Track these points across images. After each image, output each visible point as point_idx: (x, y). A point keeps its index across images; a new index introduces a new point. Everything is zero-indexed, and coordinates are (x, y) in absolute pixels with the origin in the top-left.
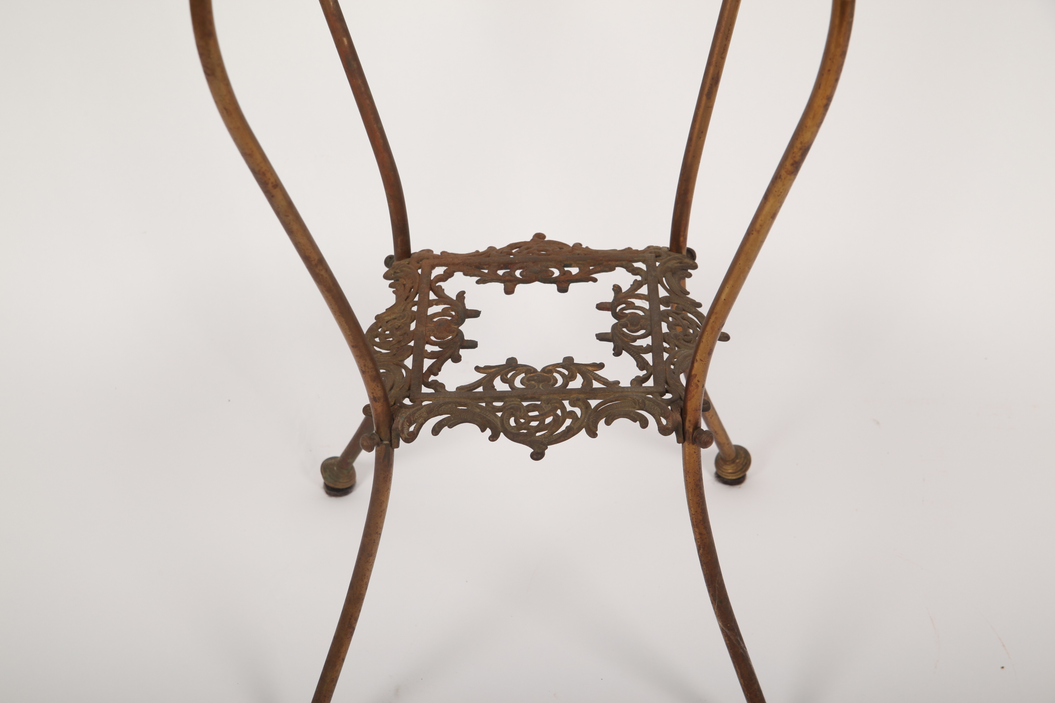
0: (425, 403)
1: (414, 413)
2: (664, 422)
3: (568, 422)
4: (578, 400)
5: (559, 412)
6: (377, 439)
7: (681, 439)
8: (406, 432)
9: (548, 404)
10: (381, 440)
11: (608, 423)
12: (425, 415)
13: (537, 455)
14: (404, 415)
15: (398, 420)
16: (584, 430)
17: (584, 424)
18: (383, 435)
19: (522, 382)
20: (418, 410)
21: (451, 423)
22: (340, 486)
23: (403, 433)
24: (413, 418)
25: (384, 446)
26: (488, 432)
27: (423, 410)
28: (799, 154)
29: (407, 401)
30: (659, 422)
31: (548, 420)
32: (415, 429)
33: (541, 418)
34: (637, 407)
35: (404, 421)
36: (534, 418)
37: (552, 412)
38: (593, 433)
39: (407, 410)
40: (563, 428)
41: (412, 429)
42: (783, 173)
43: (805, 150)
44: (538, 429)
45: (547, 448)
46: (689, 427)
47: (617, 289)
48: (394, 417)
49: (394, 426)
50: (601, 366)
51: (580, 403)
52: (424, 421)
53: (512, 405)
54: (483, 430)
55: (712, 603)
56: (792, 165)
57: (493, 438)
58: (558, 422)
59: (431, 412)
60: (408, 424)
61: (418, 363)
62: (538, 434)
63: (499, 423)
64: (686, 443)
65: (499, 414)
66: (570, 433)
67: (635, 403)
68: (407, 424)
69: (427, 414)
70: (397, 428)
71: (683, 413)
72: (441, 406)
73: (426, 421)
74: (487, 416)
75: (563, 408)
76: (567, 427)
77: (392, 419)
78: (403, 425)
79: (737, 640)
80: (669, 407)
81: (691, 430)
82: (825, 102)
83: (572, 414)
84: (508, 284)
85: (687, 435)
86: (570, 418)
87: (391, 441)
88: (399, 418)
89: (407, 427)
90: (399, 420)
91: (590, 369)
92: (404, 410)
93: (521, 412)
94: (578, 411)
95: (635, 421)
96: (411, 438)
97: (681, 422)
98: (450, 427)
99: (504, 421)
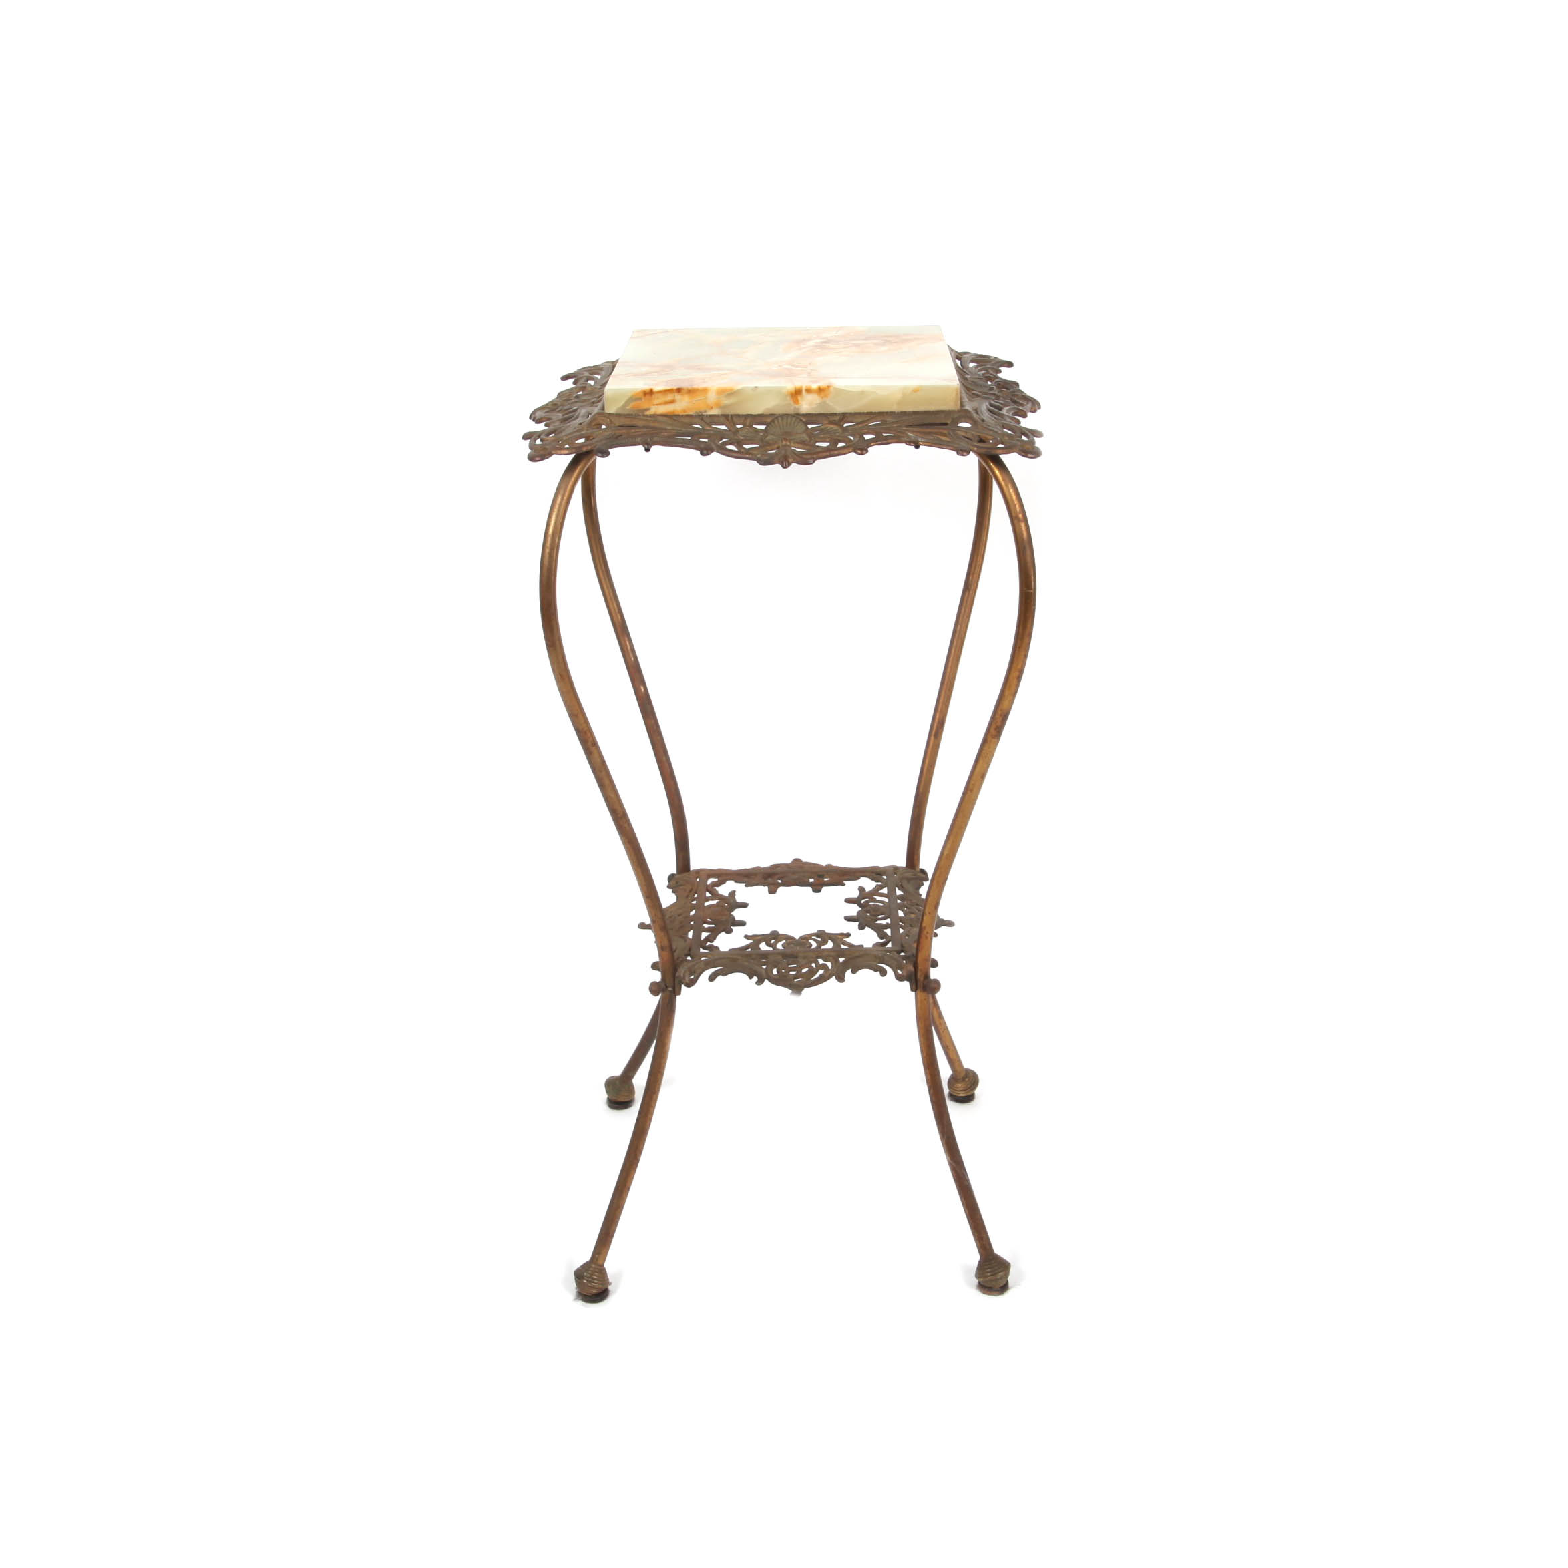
0: (703, 958)
1: (694, 965)
2: (900, 972)
3: (821, 972)
4: (830, 956)
5: (813, 965)
6: (663, 986)
7: (914, 987)
8: (687, 979)
9: (804, 960)
10: (667, 987)
11: (854, 972)
12: (703, 966)
13: (796, 994)
14: (686, 968)
16: (834, 977)
17: (834, 973)
18: (668, 983)
19: (783, 946)
20: (697, 963)
21: (724, 973)
22: (622, 1099)
23: (685, 979)
24: (693, 969)
25: (668, 993)
26: (755, 979)
27: (701, 964)
28: (1001, 719)
29: (689, 958)
30: (895, 972)
31: (805, 970)
32: (695, 977)
33: (798, 969)
34: (878, 961)
35: (686, 972)
36: (793, 969)
37: (808, 965)
38: (841, 979)
39: (688, 964)
40: (817, 976)
41: (692, 977)
42: (989, 738)
43: (1005, 717)
44: (795, 977)
45: (804, 989)
46: (920, 976)
47: (861, 889)
48: (678, 971)
49: (677, 975)
50: (848, 935)
51: (831, 958)
53: (775, 961)
54: (751, 977)
55: (942, 1140)
56: (996, 729)
57: (760, 982)
58: (812, 972)
59: (708, 965)
61: (697, 935)
62: (796, 980)
63: (764, 972)
64: (918, 991)
65: (764, 967)
66: (822, 979)
67: (877, 959)
68: (688, 973)
70: (681, 977)
71: (915, 965)
72: (716, 960)
73: (703, 971)
74: (754, 968)
75: (817, 963)
76: (820, 975)
77: (675, 970)
78: (685, 974)
79: (962, 1173)
80: (904, 962)
81: (922, 979)
82: (1017, 674)
83: (824, 967)
84: (772, 886)
85: (919, 984)
86: (822, 969)
87: (674, 988)
88: (681, 969)
89: (688, 975)
90: (681, 972)
91: (840, 937)
92: (685, 964)
93: (782, 965)
94: (829, 965)
95: (876, 971)
96: (690, 984)
97: (914, 972)
98: (724, 975)
99: (768, 971)
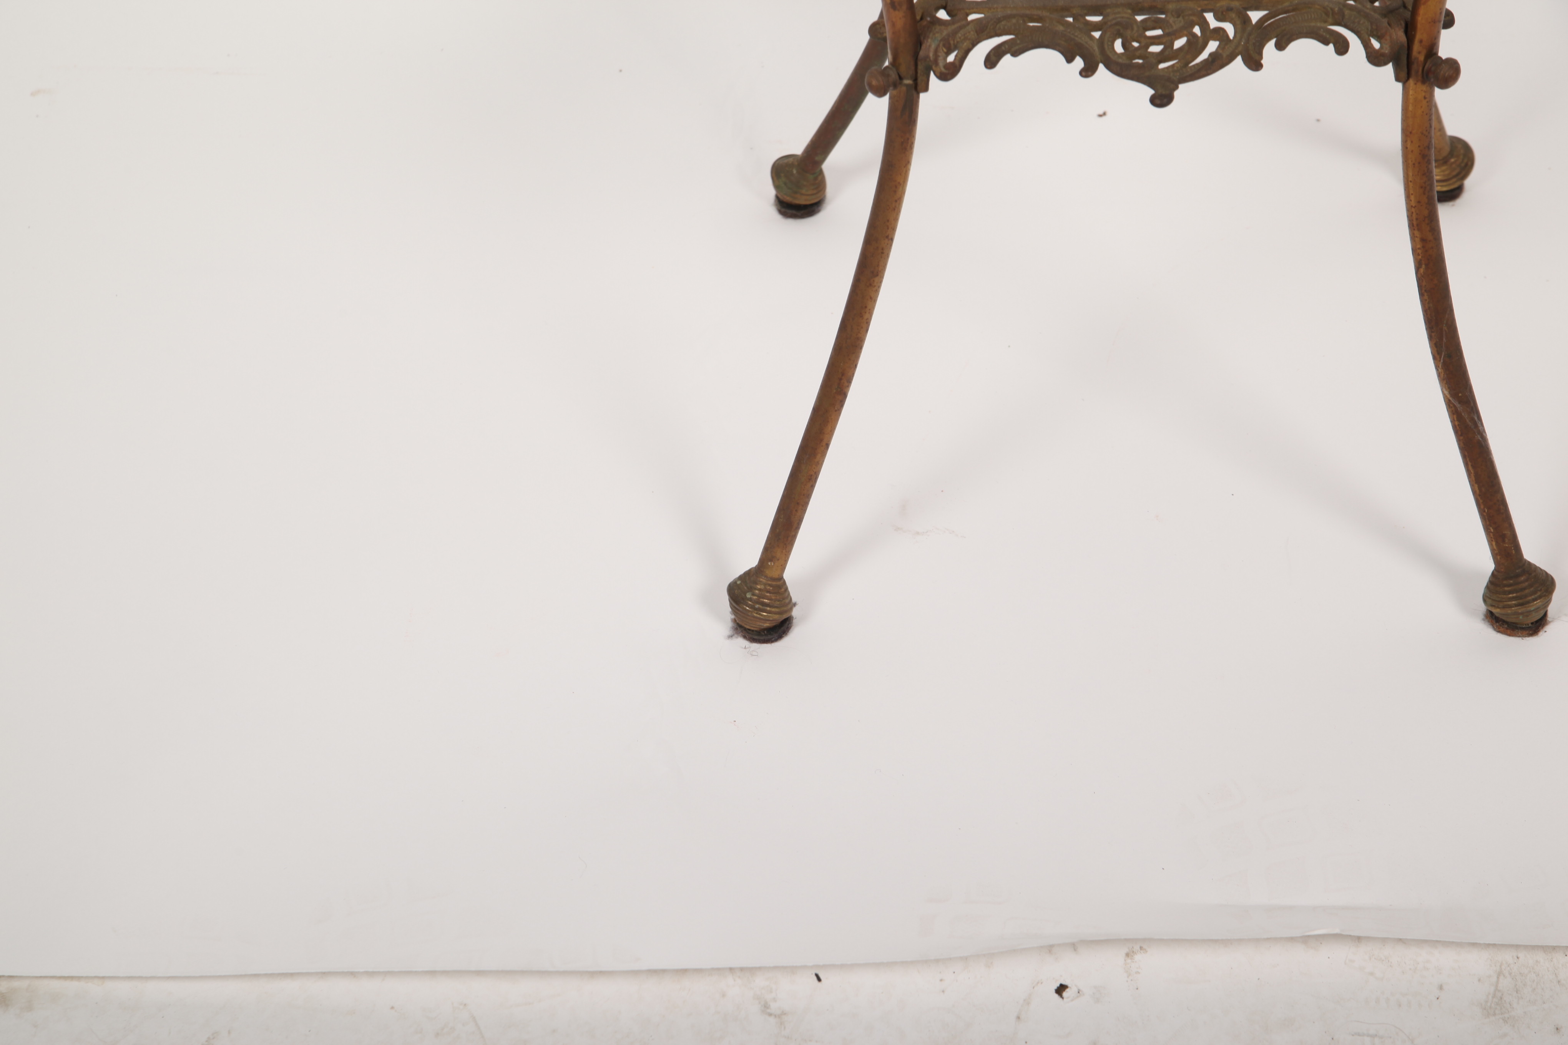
0: (972, 17)
1: (955, 33)
2: (1376, 45)
3: (1213, 46)
4: (1230, 9)
5: (1197, 30)
6: (894, 75)
7: (1404, 74)
8: (941, 64)
9: (1178, 17)
10: (901, 78)
11: (1280, 47)
12: (973, 35)
13: (1162, 99)
14: (939, 36)
15: (928, 44)
16: (1239, 58)
17: (1240, 48)
18: (903, 69)
20: (961, 28)
21: (1016, 49)
22: (802, 201)
23: (937, 64)
24: (954, 41)
25: (904, 89)
26: (1079, 63)
27: (969, 28)
29: (942, 14)
30: (1367, 46)
31: (1179, 43)
32: (957, 58)
33: (1167, 40)
34: (1330, 20)
35: (938, 46)
36: (1155, 40)
37: (1186, 30)
38: (1255, 64)
39: (943, 27)
40: (1204, 55)
41: (951, 58)
44: (1162, 57)
45: (1177, 88)
46: (1418, 54)
48: (922, 38)
49: (922, 53)
51: (1233, 15)
52: (971, 46)
53: (1119, 20)
54: (1070, 60)
55: (1434, 358)
57: (1088, 71)
58: (1196, 46)
59: (983, 32)
60: (945, 50)
62: (1162, 66)
63: (1096, 48)
64: (1411, 82)
65: (1097, 34)
66: (1215, 63)
67: (1327, 14)
68: (943, 50)
69: (976, 35)
70: (928, 57)
71: (1410, 28)
72: (999, 20)
73: (974, 45)
74: (1077, 36)
75: (1204, 24)
76: (1211, 55)
77: (918, 43)
78: (936, 51)
79: (1473, 420)
81: (1422, 58)
83: (1219, 34)
85: (1414, 67)
86: (1215, 40)
87: (915, 80)
88: (929, 40)
89: (944, 55)
90: (930, 45)
92: (938, 28)
93: (1132, 29)
94: (1229, 28)
95: (1326, 43)
96: (949, 73)
97: (1406, 44)
98: (1015, 54)
99: (1105, 44)
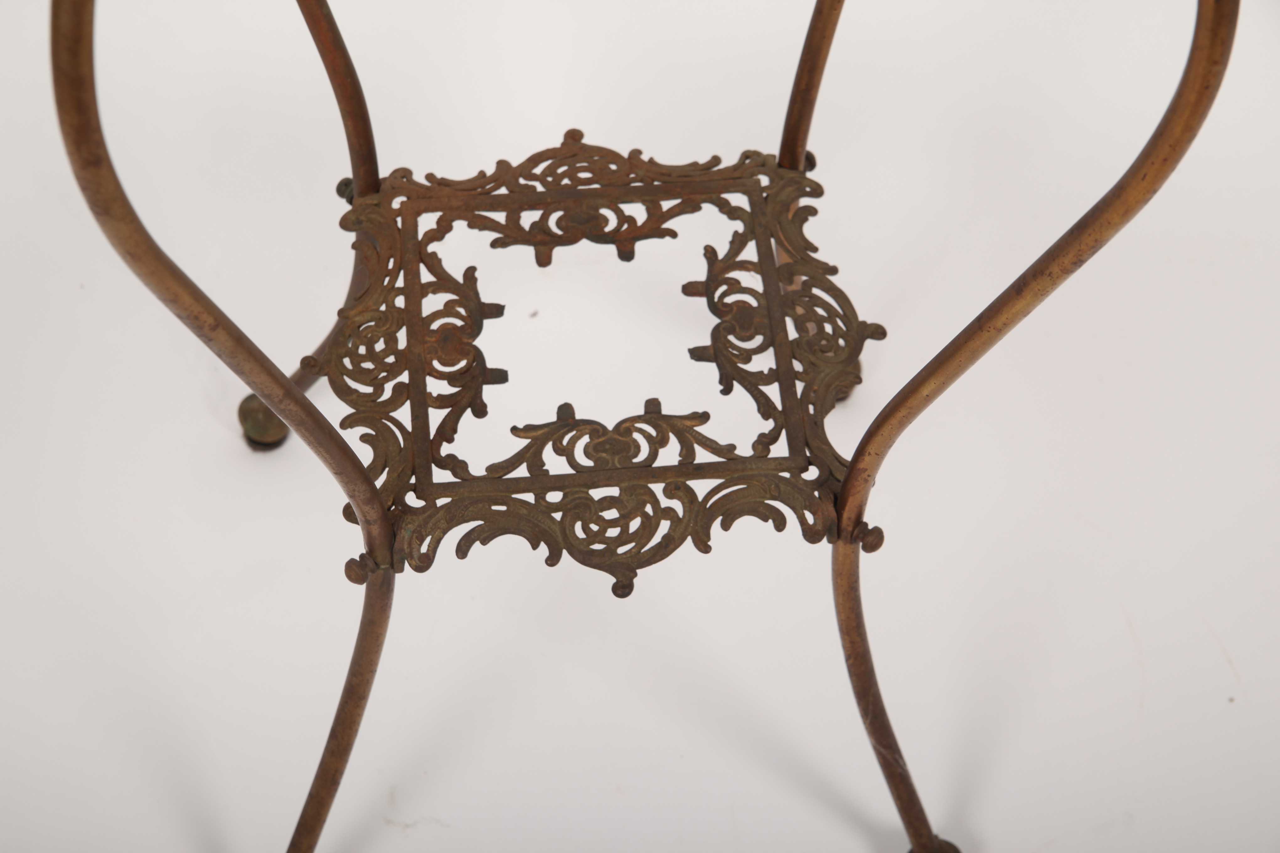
0: (441, 502)
1: (426, 522)
2: (810, 518)
3: (664, 526)
4: (677, 488)
5: (649, 509)
6: (369, 564)
8: (416, 555)
9: (631, 495)
10: (375, 569)
11: (726, 526)
12: (443, 522)
13: (623, 588)
14: (411, 527)
15: (402, 536)
16: (689, 539)
17: (690, 530)
18: (379, 559)
19: (587, 453)
20: (430, 517)
21: (484, 536)
23: (411, 556)
24: (426, 532)
26: (543, 550)
27: (440, 514)
30: (802, 521)
31: (635, 524)
32: (430, 549)
33: (622, 522)
34: (768, 496)
35: (411, 538)
36: (613, 523)
37: (639, 510)
38: (704, 547)
39: (414, 517)
40: (658, 537)
41: (424, 549)
44: (619, 541)
45: (636, 575)
46: (847, 523)
48: (395, 529)
49: (396, 546)
50: (704, 417)
51: (680, 493)
52: (442, 534)
53: (577, 501)
54: (535, 546)
57: (553, 560)
58: (649, 527)
59: (452, 518)
60: (418, 543)
61: (420, 418)
62: (620, 551)
63: (559, 534)
65: (558, 516)
66: (669, 548)
67: (766, 492)
68: (416, 542)
69: (446, 523)
70: (402, 550)
71: (839, 506)
72: (466, 505)
73: (445, 532)
74: (540, 521)
75: (655, 501)
76: (663, 537)
77: (392, 534)
78: (410, 544)
80: (816, 494)
81: (850, 526)
83: (669, 513)
84: (541, 246)
85: (844, 534)
86: (666, 519)
87: (392, 565)
88: (403, 531)
89: (418, 546)
90: (405, 534)
91: (688, 423)
92: (409, 518)
93: (591, 512)
95: (766, 520)
96: (424, 564)
97: (836, 520)
98: (484, 542)
99: (566, 528)
